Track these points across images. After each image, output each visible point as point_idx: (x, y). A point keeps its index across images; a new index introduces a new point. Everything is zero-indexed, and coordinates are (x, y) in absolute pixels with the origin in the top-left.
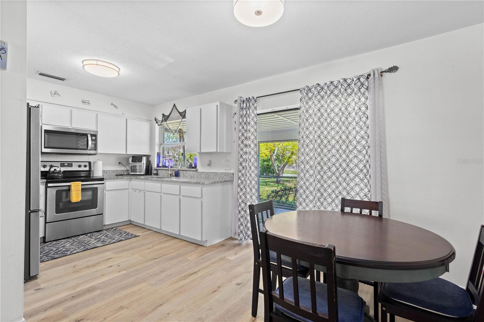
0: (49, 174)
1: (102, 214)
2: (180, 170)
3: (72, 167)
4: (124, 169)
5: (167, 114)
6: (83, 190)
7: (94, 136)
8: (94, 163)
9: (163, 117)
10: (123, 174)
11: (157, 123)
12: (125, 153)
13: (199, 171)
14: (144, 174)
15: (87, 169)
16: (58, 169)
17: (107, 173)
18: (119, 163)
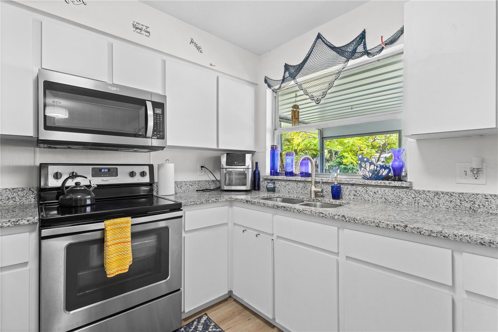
0: (63, 194)
1: (179, 290)
2: (343, 184)
3: (117, 175)
4: (209, 179)
5: (296, 61)
6: (135, 236)
7: (159, 105)
8: (159, 166)
9: (285, 72)
10: (208, 188)
11: (269, 86)
12: (215, 147)
13: (415, 187)
14: (249, 189)
15: (146, 179)
16: (84, 182)
17: (182, 188)
18: (202, 167)
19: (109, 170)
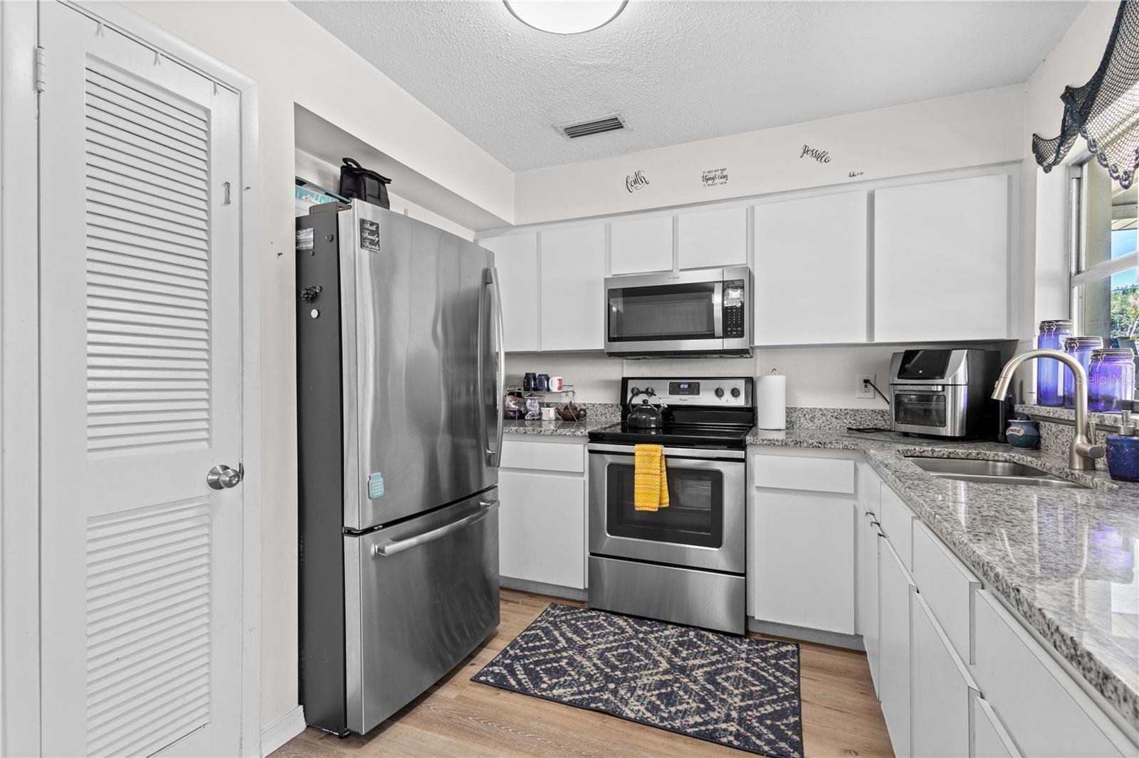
1: (746, 574)
3: (699, 393)
4: (885, 408)
5: (1087, 76)
6: (672, 473)
7: (738, 285)
9: (1066, 112)
10: (879, 425)
11: (1040, 158)
12: (864, 340)
14: (958, 434)
15: (740, 402)
16: (654, 401)
17: (816, 421)
18: (866, 381)
19: (690, 385)
